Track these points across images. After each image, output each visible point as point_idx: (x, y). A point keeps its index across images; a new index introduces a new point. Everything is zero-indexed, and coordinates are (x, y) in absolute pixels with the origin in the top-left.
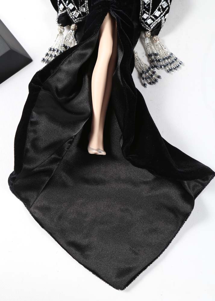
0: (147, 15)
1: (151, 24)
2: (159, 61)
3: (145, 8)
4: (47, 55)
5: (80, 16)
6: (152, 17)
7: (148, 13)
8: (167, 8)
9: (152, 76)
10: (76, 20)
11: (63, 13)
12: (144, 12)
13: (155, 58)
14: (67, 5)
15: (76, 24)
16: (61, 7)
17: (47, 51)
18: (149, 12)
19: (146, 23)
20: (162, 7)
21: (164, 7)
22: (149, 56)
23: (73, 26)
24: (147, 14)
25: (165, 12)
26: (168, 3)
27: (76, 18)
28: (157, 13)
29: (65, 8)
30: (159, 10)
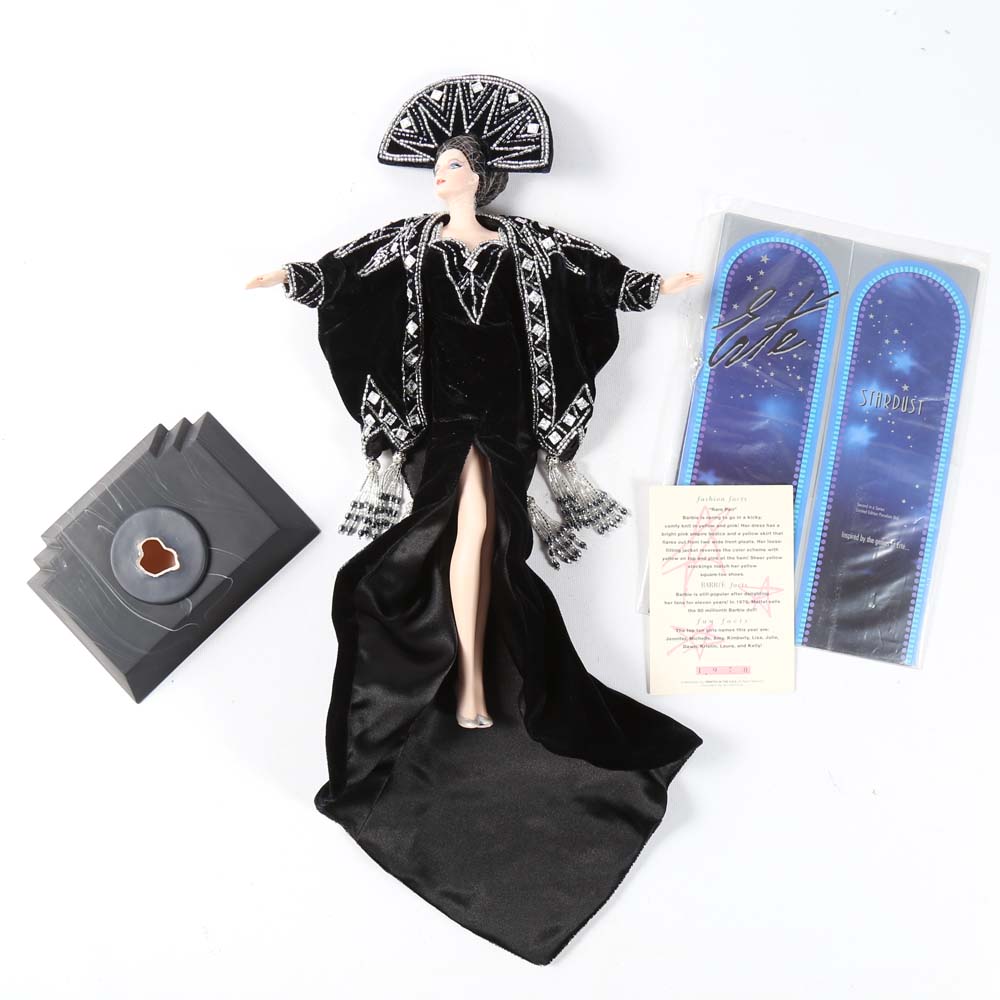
0: (549, 423)
1: (558, 444)
2: (580, 511)
3: (542, 405)
4: (349, 517)
5: (409, 437)
6: (559, 427)
7: (549, 417)
8: (588, 411)
9: (567, 545)
10: (402, 445)
11: (374, 435)
12: (542, 416)
13: (571, 506)
14: (383, 418)
15: (404, 452)
16: (369, 420)
17: (348, 509)
18: (551, 415)
19: (548, 441)
20: (578, 409)
21: (581, 409)
22: (559, 502)
23: (397, 457)
24: (547, 419)
25: (583, 418)
26: (588, 401)
27: (403, 442)
28: (569, 419)
29: (377, 424)
30: (572, 413)
